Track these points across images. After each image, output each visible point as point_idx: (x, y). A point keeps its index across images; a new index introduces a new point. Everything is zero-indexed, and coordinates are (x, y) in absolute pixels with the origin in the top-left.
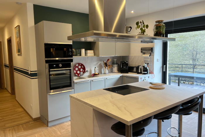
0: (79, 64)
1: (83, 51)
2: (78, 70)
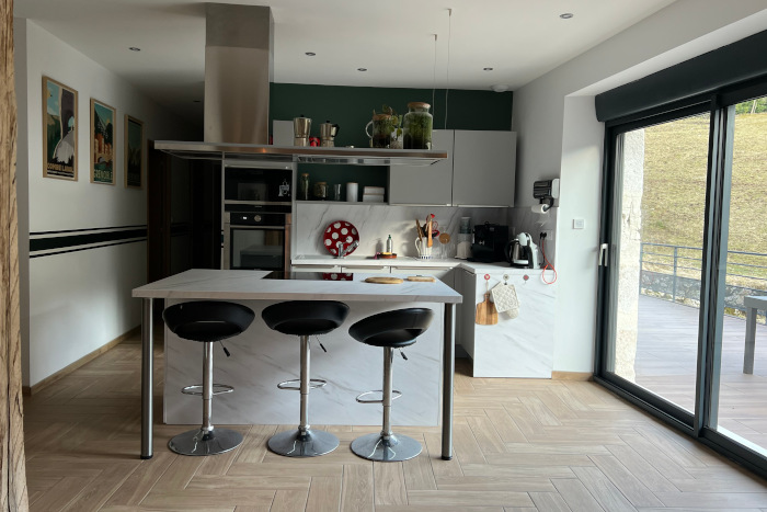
0: (343, 224)
1: (353, 188)
2: (339, 238)
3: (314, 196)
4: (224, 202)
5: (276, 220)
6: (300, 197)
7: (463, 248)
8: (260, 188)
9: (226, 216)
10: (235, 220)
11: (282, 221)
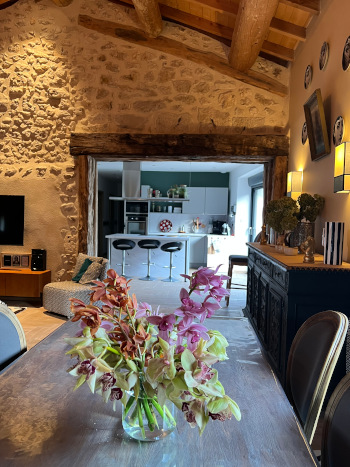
0: (167, 221)
1: (170, 208)
2: (165, 226)
3: (156, 211)
4: (125, 213)
5: (143, 219)
6: (151, 211)
7: (210, 229)
8: (138, 208)
9: (126, 218)
10: (129, 219)
11: (144, 219)
